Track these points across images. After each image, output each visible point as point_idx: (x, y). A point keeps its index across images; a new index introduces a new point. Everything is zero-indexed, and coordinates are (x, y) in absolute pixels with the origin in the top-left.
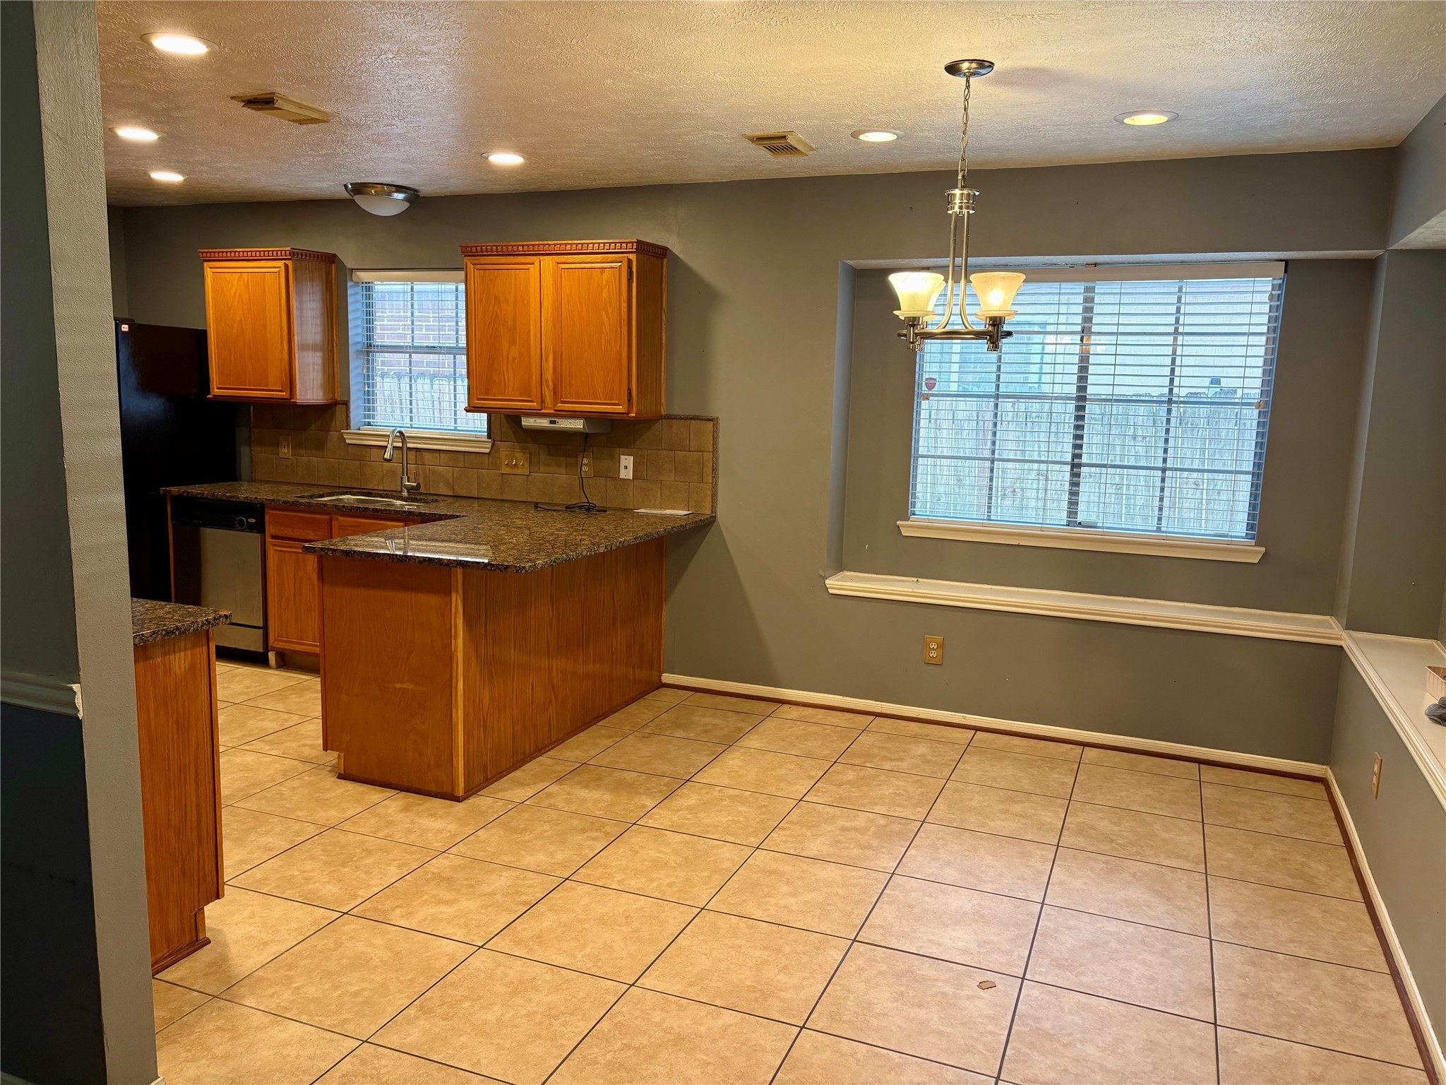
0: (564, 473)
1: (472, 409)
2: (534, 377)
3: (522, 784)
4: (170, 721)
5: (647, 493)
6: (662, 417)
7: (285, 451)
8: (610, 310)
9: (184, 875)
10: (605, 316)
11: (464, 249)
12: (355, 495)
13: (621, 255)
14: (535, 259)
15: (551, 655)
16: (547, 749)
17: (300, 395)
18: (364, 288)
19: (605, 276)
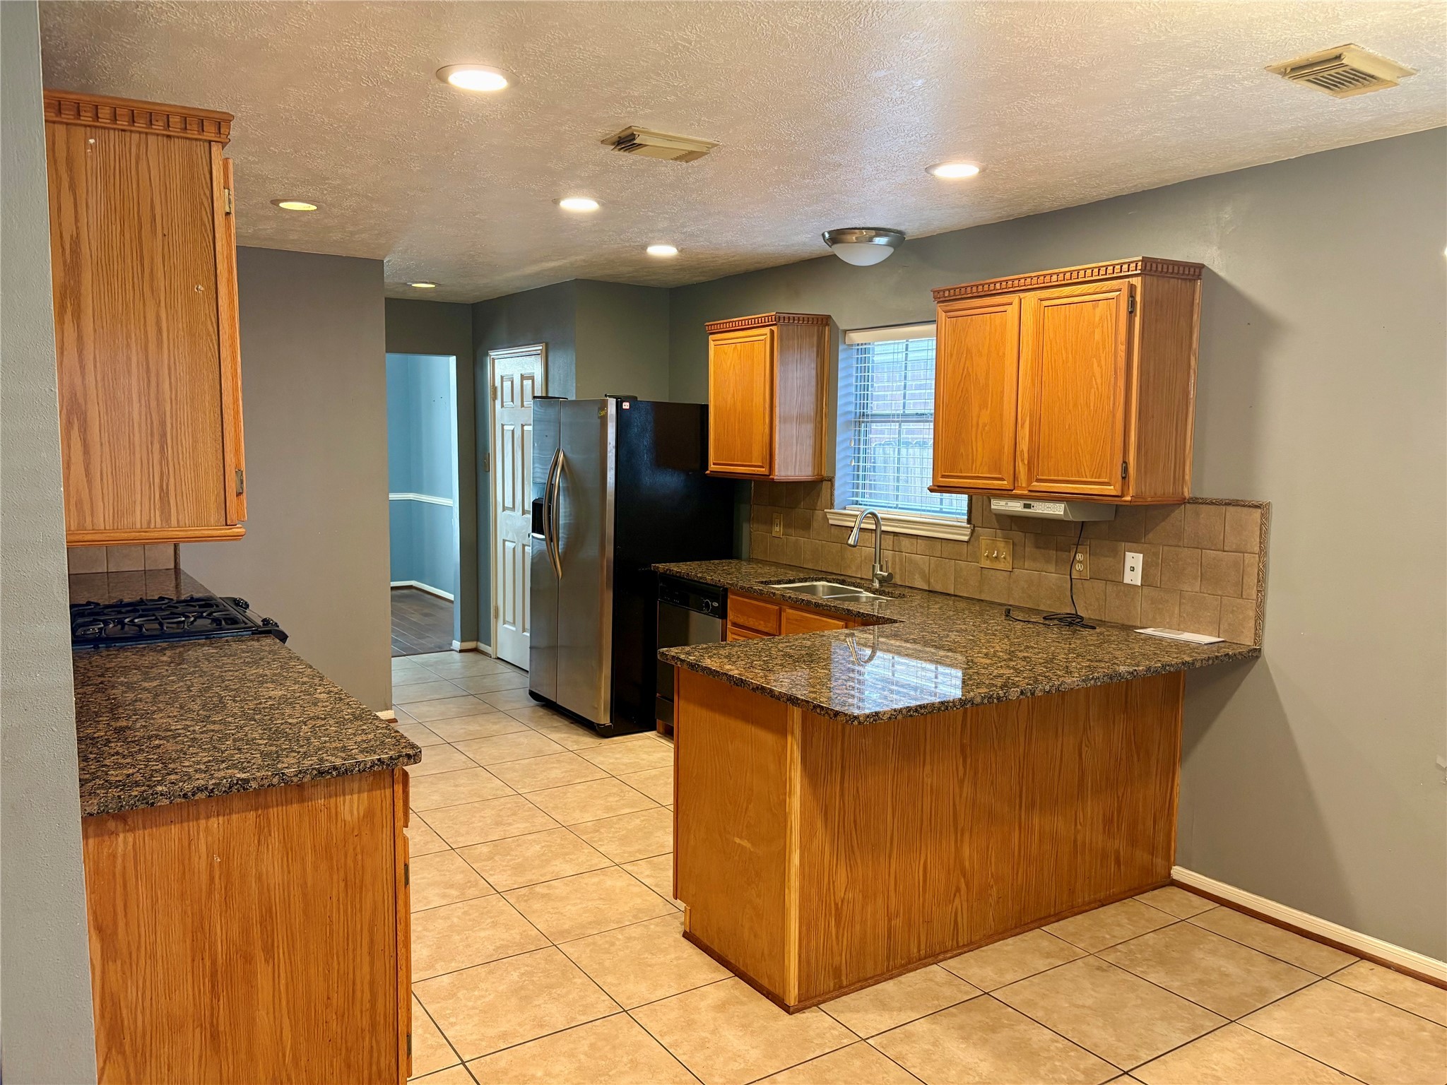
0: (1053, 571)
1: (936, 488)
2: (1006, 447)
3: (883, 1006)
4: (335, 877)
5: (1161, 606)
6: (1184, 501)
7: (778, 530)
8: (1103, 356)
9: (349, 1066)
10: (1095, 365)
11: (936, 294)
12: (831, 582)
13: (1121, 280)
14: (1015, 298)
15: (959, 828)
16: (949, 955)
17: (779, 471)
18: (860, 350)
19: (1098, 311)
